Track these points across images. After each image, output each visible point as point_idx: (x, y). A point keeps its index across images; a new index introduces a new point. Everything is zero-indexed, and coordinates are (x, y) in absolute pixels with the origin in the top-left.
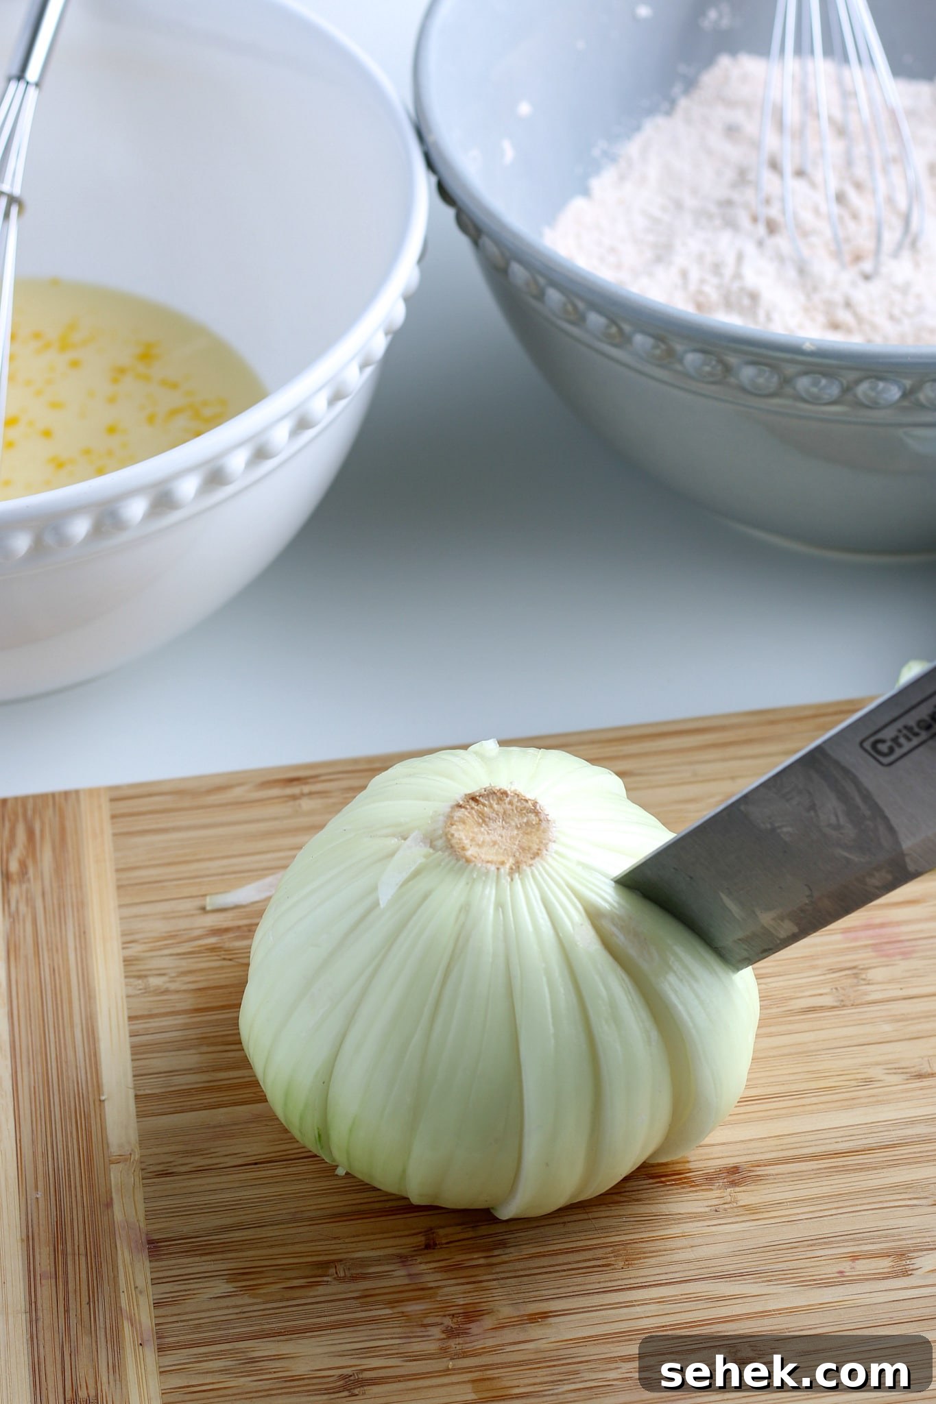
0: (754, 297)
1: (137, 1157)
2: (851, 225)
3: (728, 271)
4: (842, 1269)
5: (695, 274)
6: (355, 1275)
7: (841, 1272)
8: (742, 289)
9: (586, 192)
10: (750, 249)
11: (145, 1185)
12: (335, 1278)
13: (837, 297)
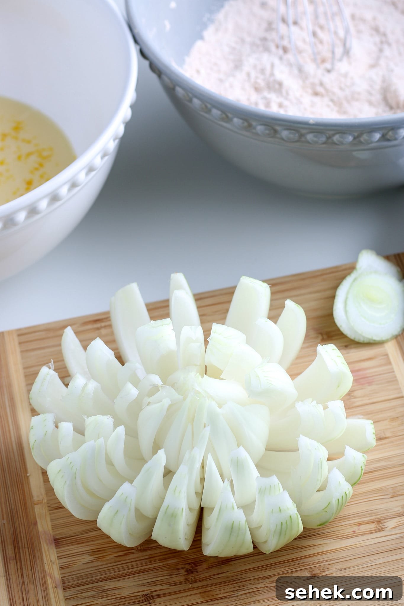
0: (280, 84)
1: (45, 501)
2: (320, 47)
3: (268, 72)
4: (354, 530)
5: (253, 74)
6: (145, 548)
7: (354, 531)
8: (275, 81)
9: (202, 38)
10: (277, 61)
11: (50, 514)
12: (137, 551)
13: (317, 81)
